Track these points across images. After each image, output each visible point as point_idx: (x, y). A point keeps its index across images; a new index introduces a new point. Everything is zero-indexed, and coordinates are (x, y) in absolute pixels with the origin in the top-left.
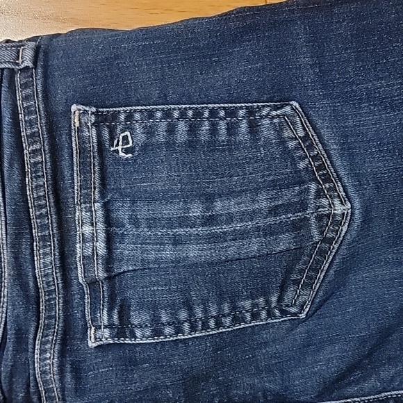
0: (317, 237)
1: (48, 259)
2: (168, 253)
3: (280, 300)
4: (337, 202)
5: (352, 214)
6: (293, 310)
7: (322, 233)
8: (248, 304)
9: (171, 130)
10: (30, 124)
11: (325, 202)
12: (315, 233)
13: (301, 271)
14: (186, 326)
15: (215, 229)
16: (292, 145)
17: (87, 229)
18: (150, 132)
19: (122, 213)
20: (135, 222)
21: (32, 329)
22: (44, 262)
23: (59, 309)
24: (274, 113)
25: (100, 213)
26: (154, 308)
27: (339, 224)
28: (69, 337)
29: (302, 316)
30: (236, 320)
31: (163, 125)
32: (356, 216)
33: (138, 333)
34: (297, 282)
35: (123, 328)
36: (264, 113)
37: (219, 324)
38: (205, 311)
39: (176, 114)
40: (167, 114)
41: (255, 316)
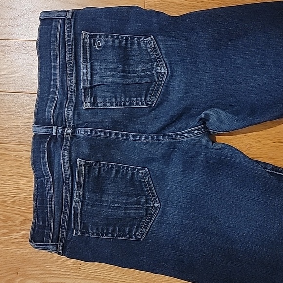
0: (156, 79)
1: (72, 81)
2: (110, 79)
3: (145, 99)
4: (163, 68)
5: (168, 73)
6: (150, 103)
7: (158, 78)
8: (135, 99)
9: (113, 42)
10: (69, 36)
11: (159, 68)
12: (156, 77)
13: (152, 90)
14: (114, 104)
15: (125, 74)
16: (150, 50)
17: (85, 71)
18: (107, 42)
19: (97, 66)
20: (101, 69)
21: (65, 102)
22: (71, 81)
23: (74, 98)
24: (145, 39)
25: (89, 66)
26: (105, 97)
27: (164, 75)
28: (77, 106)
29: (153, 106)
30: (130, 104)
31: (111, 40)
32: (169, 73)
33: (99, 105)
34: (151, 94)
35: (94, 103)
36: (142, 39)
37: (125, 105)
38: (121, 99)
39: (115, 37)
40: (112, 37)
41: (137, 104)
